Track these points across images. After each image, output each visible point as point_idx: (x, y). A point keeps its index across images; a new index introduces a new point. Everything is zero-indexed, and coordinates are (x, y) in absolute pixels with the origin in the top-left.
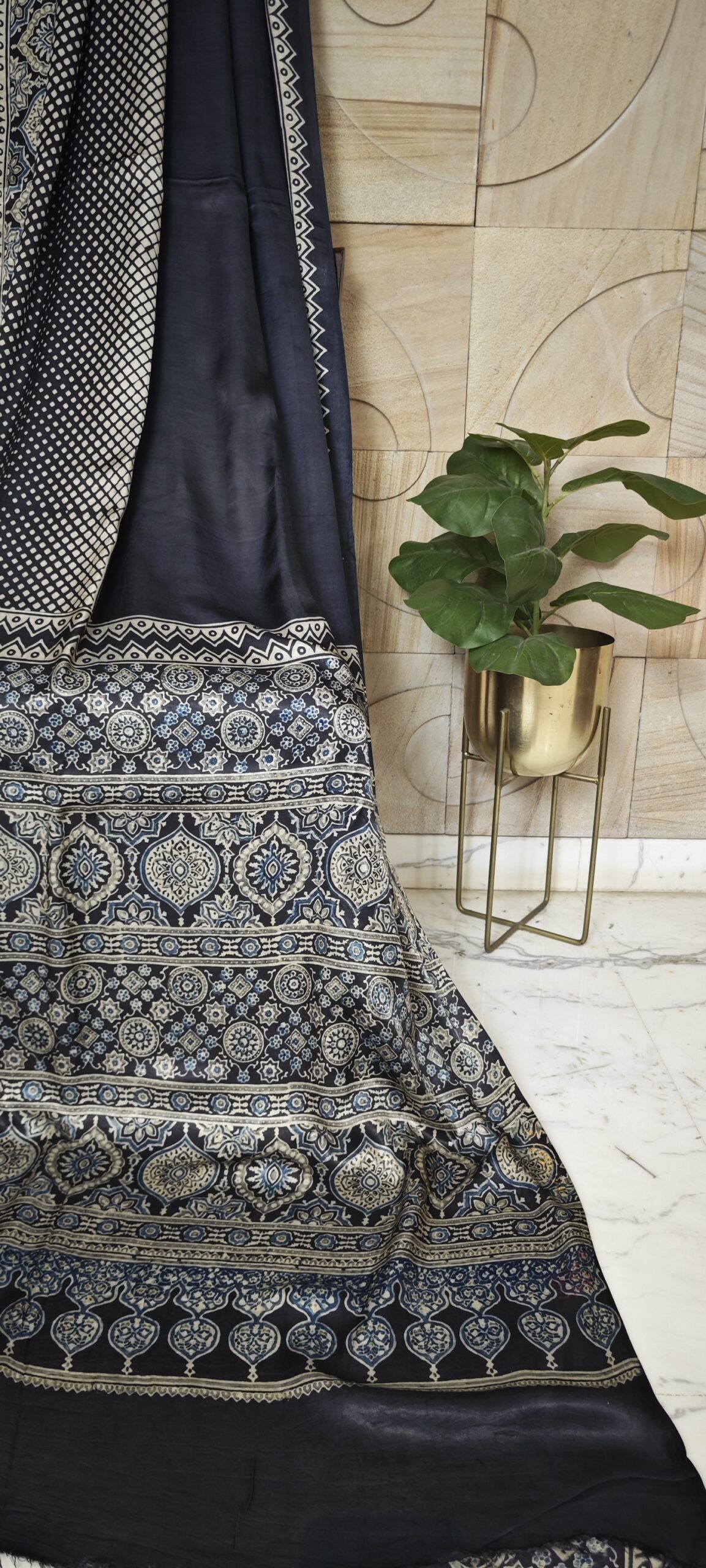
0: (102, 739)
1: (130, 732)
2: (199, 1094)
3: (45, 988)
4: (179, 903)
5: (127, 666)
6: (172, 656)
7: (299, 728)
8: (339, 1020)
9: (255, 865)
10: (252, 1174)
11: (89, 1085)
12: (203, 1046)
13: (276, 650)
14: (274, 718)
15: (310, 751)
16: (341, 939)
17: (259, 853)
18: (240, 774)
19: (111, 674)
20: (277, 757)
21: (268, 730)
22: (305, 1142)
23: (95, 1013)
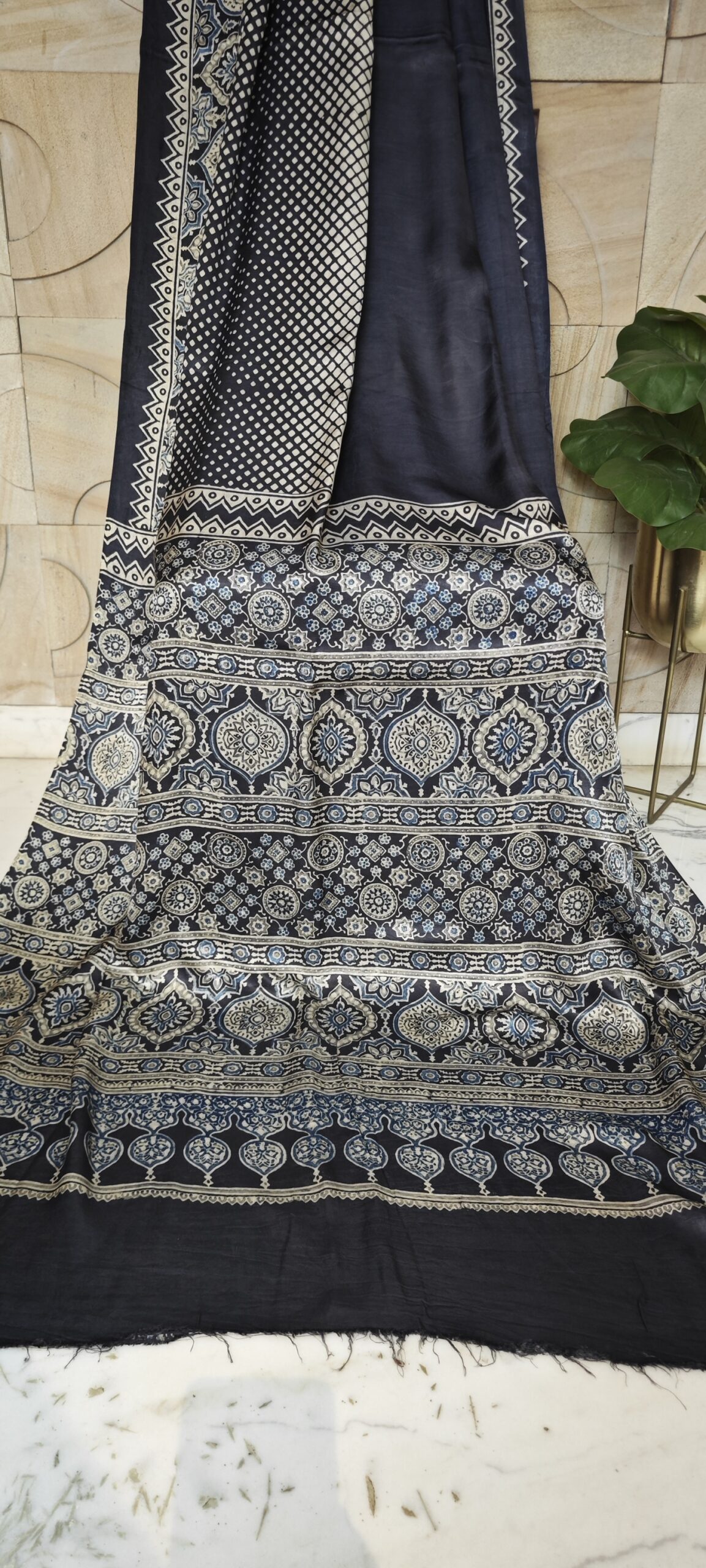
0: (354, 617)
1: (381, 610)
2: (437, 953)
3: (290, 856)
4: (420, 775)
5: (373, 546)
6: (413, 535)
7: (543, 605)
8: (576, 883)
9: (494, 738)
10: (500, 1025)
11: (331, 947)
12: (440, 909)
13: (512, 529)
14: (519, 595)
15: (552, 627)
16: (579, 807)
17: (499, 726)
18: (485, 651)
19: (360, 553)
20: (520, 633)
21: (513, 607)
22: (543, 997)
23: (337, 879)
